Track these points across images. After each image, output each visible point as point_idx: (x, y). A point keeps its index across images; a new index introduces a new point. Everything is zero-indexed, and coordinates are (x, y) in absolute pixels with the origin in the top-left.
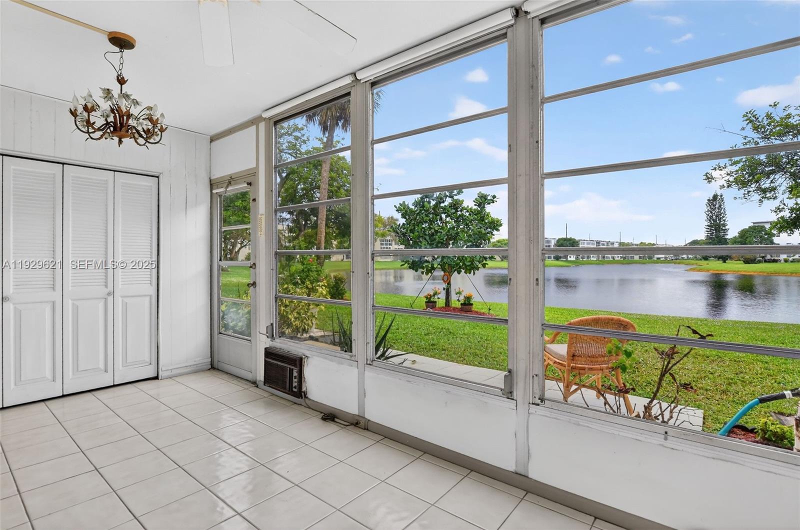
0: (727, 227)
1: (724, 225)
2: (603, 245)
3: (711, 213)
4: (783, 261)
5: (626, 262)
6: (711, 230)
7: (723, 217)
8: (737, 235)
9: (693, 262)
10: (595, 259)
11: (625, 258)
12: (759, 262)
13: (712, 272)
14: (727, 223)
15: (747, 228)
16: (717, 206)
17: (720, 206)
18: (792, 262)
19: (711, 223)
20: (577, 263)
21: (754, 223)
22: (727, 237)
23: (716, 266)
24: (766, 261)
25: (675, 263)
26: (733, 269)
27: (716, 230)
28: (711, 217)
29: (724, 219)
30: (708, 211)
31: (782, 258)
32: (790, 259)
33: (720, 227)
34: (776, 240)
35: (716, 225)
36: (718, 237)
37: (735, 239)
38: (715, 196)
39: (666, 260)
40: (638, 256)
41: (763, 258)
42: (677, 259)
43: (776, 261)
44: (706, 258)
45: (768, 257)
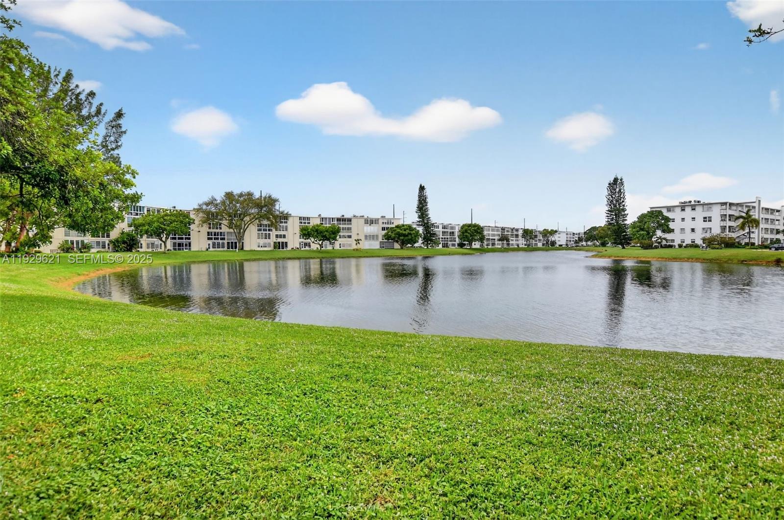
0: (626, 212)
1: (624, 210)
2: (508, 231)
3: (612, 197)
4: (677, 247)
5: (530, 249)
6: (611, 215)
7: (623, 201)
8: (637, 220)
9: (592, 248)
10: (500, 247)
11: (529, 245)
12: (656, 247)
13: (613, 258)
14: (626, 208)
15: (646, 212)
16: (617, 190)
17: (620, 190)
18: (685, 247)
19: (611, 208)
20: (482, 251)
21: (651, 208)
22: (627, 222)
23: (617, 251)
24: (662, 247)
25: (575, 250)
26: (631, 257)
27: (616, 215)
28: (611, 202)
29: (624, 203)
30: (609, 195)
31: (676, 244)
32: (684, 244)
33: (620, 212)
34: (672, 225)
35: (616, 208)
36: (617, 223)
37: (634, 225)
38: (616, 180)
39: (567, 248)
40: (541, 244)
41: (659, 243)
42: (577, 246)
43: (671, 246)
44: (604, 244)
45: (664, 242)
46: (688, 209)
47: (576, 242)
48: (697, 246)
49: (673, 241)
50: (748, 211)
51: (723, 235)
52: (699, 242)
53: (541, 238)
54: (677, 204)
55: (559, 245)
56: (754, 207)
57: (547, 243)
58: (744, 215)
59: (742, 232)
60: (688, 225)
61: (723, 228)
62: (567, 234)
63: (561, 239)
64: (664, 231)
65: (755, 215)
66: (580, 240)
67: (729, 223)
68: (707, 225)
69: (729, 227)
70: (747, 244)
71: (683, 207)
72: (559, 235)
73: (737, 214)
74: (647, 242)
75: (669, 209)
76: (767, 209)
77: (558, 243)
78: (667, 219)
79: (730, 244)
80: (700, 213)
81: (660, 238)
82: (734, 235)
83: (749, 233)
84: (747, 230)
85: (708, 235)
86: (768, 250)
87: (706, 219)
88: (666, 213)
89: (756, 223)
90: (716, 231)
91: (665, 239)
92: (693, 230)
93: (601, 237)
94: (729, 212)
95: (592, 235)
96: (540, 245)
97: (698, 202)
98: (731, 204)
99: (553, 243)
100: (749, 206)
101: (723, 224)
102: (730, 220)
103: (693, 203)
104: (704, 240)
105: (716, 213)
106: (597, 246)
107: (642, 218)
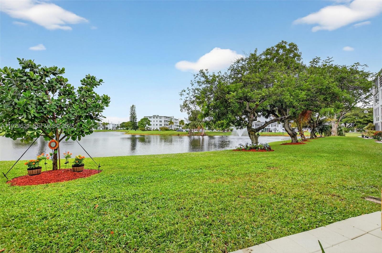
0: (136, 118)
1: (136, 117)
5: (97, 131)
6: (131, 118)
9: (123, 130)
11: (96, 129)
12: (146, 130)
13: (132, 134)
16: (134, 109)
19: (131, 116)
21: (145, 117)
22: (137, 121)
23: (133, 132)
25: (116, 131)
26: (138, 133)
27: (133, 118)
28: (131, 113)
29: (136, 114)
30: (131, 111)
31: (152, 129)
32: (154, 129)
33: (134, 118)
34: (151, 123)
35: (133, 116)
36: (134, 121)
37: (139, 122)
38: (133, 106)
39: (113, 130)
40: (102, 129)
41: (147, 129)
42: (117, 130)
43: (150, 130)
44: (127, 129)
45: (149, 129)
46: (155, 118)
47: (116, 128)
48: (158, 130)
49: (151, 128)
50: (171, 119)
51: (165, 127)
52: (159, 129)
53: (102, 126)
54: (152, 116)
55: (110, 129)
56: (172, 118)
57: (104, 128)
58: (170, 121)
59: (170, 126)
60: (156, 123)
61: (165, 124)
62: (113, 125)
63: (110, 127)
64: (148, 125)
65: (173, 121)
66: (118, 127)
67: (166, 123)
68: (161, 123)
70: (171, 129)
71: (154, 117)
72: (109, 125)
73: (168, 120)
74: (143, 128)
75: (150, 117)
76: (175, 119)
77: (109, 128)
78: (149, 121)
79: (167, 130)
80: (159, 119)
81: (147, 127)
82: (168, 127)
83: (171, 126)
85: (161, 127)
86: (175, 131)
87: (160, 121)
88: (149, 119)
89: (173, 123)
90: (163, 125)
91: (149, 127)
92: (157, 125)
93: (127, 126)
94: (166, 120)
95: (124, 126)
96: (101, 129)
97: (158, 116)
98: (167, 117)
99: (107, 128)
100: (171, 118)
103: (157, 116)
104: (160, 128)
105: (163, 120)
106: (125, 130)
107: (142, 120)
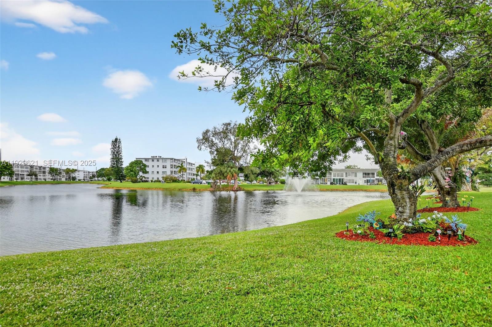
0: (122, 160)
1: (121, 159)
2: (36, 169)
3: (114, 150)
4: (150, 182)
5: (55, 182)
6: (114, 161)
7: (121, 153)
8: (129, 165)
9: (102, 182)
10: (28, 180)
11: (54, 180)
12: (139, 182)
13: (115, 188)
14: (123, 157)
15: (134, 161)
16: (117, 146)
17: (119, 146)
18: (154, 182)
19: (114, 157)
20: (11, 184)
21: (136, 159)
22: (123, 166)
23: (117, 184)
24: (142, 182)
25: (90, 183)
26: (126, 187)
27: (116, 161)
28: (114, 153)
29: (121, 154)
30: (112, 148)
31: (150, 179)
32: (154, 180)
33: (119, 160)
34: (147, 169)
35: (117, 157)
36: (117, 166)
37: (127, 168)
38: (116, 139)
39: (84, 181)
40: (65, 179)
41: (141, 179)
42: (91, 181)
43: (147, 181)
44: (109, 180)
45: (144, 179)
46: (155, 160)
47: (91, 178)
48: (160, 181)
49: (148, 178)
50: (182, 163)
51: (171, 176)
52: (161, 179)
53: (65, 174)
54: (150, 157)
55: (79, 180)
56: (184, 162)
57: (69, 178)
58: (180, 165)
59: (179, 174)
60: (156, 169)
61: (172, 172)
62: (84, 172)
63: (80, 176)
64: (143, 172)
65: (185, 166)
66: (94, 176)
67: (174, 170)
68: (164, 170)
69: (174, 171)
70: (182, 180)
71: (153, 159)
72: (78, 173)
73: (177, 165)
74: (134, 178)
75: (147, 160)
76: (189, 163)
77: (78, 178)
78: (145, 166)
79: (175, 181)
80: (161, 163)
81: (141, 176)
82: (176, 176)
83: (182, 175)
84: (182, 173)
85: (165, 176)
86: (190, 184)
87: (164, 167)
88: (144, 162)
89: (185, 170)
90: (169, 173)
91: (144, 177)
92: (158, 172)
93: (108, 175)
94: (174, 164)
95: (101, 173)
96: (63, 180)
97: (161, 157)
98: (175, 160)
99: (74, 179)
100: (182, 161)
101: (172, 170)
102: (174, 168)
103: (158, 157)
104: (163, 178)
105: (168, 164)
106: (104, 181)
107: (132, 164)
